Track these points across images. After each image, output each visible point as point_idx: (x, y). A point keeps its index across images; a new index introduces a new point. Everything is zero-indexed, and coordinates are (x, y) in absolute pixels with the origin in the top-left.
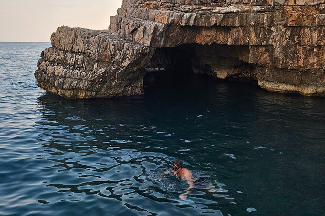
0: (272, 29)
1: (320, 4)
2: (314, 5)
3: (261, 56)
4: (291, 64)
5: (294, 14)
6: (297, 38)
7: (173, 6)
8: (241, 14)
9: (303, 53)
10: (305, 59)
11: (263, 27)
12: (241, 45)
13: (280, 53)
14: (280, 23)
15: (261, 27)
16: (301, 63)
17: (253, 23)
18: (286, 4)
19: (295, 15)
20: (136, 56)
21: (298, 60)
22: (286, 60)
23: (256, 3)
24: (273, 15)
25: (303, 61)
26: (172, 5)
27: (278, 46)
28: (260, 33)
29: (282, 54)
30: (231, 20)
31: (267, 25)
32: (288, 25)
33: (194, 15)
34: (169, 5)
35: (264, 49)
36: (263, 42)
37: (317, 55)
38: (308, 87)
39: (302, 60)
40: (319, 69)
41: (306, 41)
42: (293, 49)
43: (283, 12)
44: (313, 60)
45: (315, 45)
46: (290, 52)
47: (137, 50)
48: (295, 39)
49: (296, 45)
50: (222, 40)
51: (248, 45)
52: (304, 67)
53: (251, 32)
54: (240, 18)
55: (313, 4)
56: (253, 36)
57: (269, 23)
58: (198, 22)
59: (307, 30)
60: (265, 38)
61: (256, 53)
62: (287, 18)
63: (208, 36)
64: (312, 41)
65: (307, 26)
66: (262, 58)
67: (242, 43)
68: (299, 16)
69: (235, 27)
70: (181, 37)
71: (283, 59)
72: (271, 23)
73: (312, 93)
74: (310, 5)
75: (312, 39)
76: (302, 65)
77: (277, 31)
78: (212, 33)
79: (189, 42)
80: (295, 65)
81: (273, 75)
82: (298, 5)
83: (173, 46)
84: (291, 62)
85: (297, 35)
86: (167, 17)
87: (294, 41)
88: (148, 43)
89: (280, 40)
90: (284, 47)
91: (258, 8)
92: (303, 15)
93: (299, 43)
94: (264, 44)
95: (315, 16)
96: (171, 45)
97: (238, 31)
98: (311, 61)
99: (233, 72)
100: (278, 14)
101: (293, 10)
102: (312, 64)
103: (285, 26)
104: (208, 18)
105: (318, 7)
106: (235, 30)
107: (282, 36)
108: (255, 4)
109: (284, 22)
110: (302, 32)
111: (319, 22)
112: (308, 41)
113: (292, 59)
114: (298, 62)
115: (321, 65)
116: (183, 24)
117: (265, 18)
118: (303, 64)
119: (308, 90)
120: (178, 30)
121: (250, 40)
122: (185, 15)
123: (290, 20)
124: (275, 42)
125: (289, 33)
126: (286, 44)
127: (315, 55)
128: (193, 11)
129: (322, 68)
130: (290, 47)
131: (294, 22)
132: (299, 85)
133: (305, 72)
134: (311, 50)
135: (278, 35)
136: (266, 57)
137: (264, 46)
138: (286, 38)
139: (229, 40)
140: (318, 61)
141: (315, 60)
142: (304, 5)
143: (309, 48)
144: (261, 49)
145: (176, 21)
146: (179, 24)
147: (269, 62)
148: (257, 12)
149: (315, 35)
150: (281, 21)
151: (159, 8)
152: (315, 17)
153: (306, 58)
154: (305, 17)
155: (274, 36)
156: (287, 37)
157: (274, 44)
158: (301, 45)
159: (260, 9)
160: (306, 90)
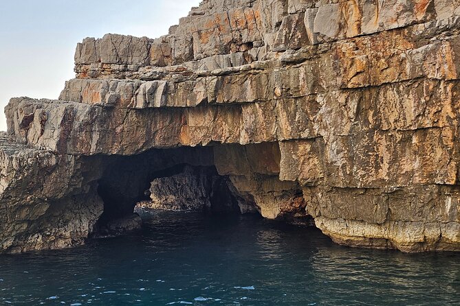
0: (319, 99)
1: (415, 23)
2: (399, 29)
3: (303, 163)
4: (363, 176)
5: (358, 58)
6: (373, 116)
7: (124, 71)
8: (255, 74)
9: (389, 150)
10: (391, 163)
11: (300, 97)
12: (263, 142)
13: (338, 153)
14: (333, 83)
15: (296, 98)
16: (383, 173)
17: (278, 91)
18: (341, 36)
19: (361, 59)
20: (20, 171)
21: (378, 167)
22: (351, 168)
23: (286, 43)
24: (316, 67)
25: (389, 169)
26: (121, 67)
27: (332, 138)
28: (296, 111)
29: (341, 155)
30: (235, 89)
31: (306, 91)
32: (350, 86)
33: (162, 83)
34: (116, 67)
35: (308, 147)
36: (304, 131)
37: (421, 152)
38: (404, 227)
39: (385, 166)
40: (426, 185)
41: (392, 120)
42: (365, 142)
43: (336, 57)
44: (410, 164)
45: (412, 128)
46: (358, 149)
47: (20, 161)
48: (370, 119)
49: (371, 131)
50: (227, 135)
51: (277, 142)
52: (390, 182)
53: (278, 112)
54: (254, 82)
55: (395, 25)
56: (283, 119)
57: (310, 85)
58: (173, 98)
59: (391, 94)
60: (307, 122)
61: (294, 156)
62: (345, 71)
63: (199, 127)
64: (405, 119)
65: (389, 83)
66: (307, 168)
67: (265, 138)
68: (369, 62)
69: (247, 104)
70: (142, 132)
71: (344, 166)
72: (314, 86)
73: (415, 243)
74: (391, 30)
75: (404, 114)
76: (387, 178)
77: (329, 102)
78: (206, 120)
79: (169, 144)
80: (371, 179)
81: (334, 205)
82: (365, 35)
83: (127, 152)
84: (362, 172)
85: (370, 108)
86: (101, 91)
87: (366, 122)
88: (52, 145)
89: (335, 122)
90: (345, 139)
91: (287, 55)
92: (378, 58)
93: (378, 127)
94: (305, 135)
95: (403, 55)
96: (122, 150)
97: (255, 112)
98: (407, 167)
99: (291, 204)
100: (326, 61)
101: (357, 49)
102: (409, 175)
103: (344, 89)
104: (189, 89)
105: (410, 33)
106: (249, 109)
107: (341, 114)
108: (282, 46)
109: (339, 80)
110: (382, 99)
111: (413, 69)
112: (396, 121)
113: (364, 165)
114: (377, 172)
115: (431, 175)
116: (140, 105)
117: (302, 75)
118: (388, 174)
119: (405, 237)
120: (133, 117)
121: (279, 129)
122: (142, 87)
123: (351, 73)
124: (325, 128)
125: (353, 105)
126: (350, 132)
127: (415, 153)
128: (162, 76)
129: (433, 183)
130: (357, 138)
131: (361, 77)
132: (387, 225)
133: (393, 193)
134: (406, 140)
135: (331, 111)
136: (315, 165)
137: (306, 140)
138: (349, 118)
139: (243, 133)
140: (424, 165)
141: (416, 165)
142: (378, 33)
143: (399, 136)
144: (301, 148)
145: (124, 98)
146: (132, 105)
147: (321, 176)
148: (285, 63)
149: (410, 104)
150: (334, 77)
151: (98, 76)
152: (404, 60)
153: (395, 160)
154: (383, 60)
155: (321, 115)
156: (351, 115)
157: (323, 133)
158: (382, 132)
159: (288, 56)
160: (400, 235)
